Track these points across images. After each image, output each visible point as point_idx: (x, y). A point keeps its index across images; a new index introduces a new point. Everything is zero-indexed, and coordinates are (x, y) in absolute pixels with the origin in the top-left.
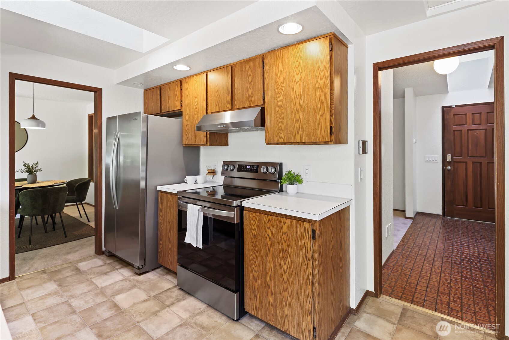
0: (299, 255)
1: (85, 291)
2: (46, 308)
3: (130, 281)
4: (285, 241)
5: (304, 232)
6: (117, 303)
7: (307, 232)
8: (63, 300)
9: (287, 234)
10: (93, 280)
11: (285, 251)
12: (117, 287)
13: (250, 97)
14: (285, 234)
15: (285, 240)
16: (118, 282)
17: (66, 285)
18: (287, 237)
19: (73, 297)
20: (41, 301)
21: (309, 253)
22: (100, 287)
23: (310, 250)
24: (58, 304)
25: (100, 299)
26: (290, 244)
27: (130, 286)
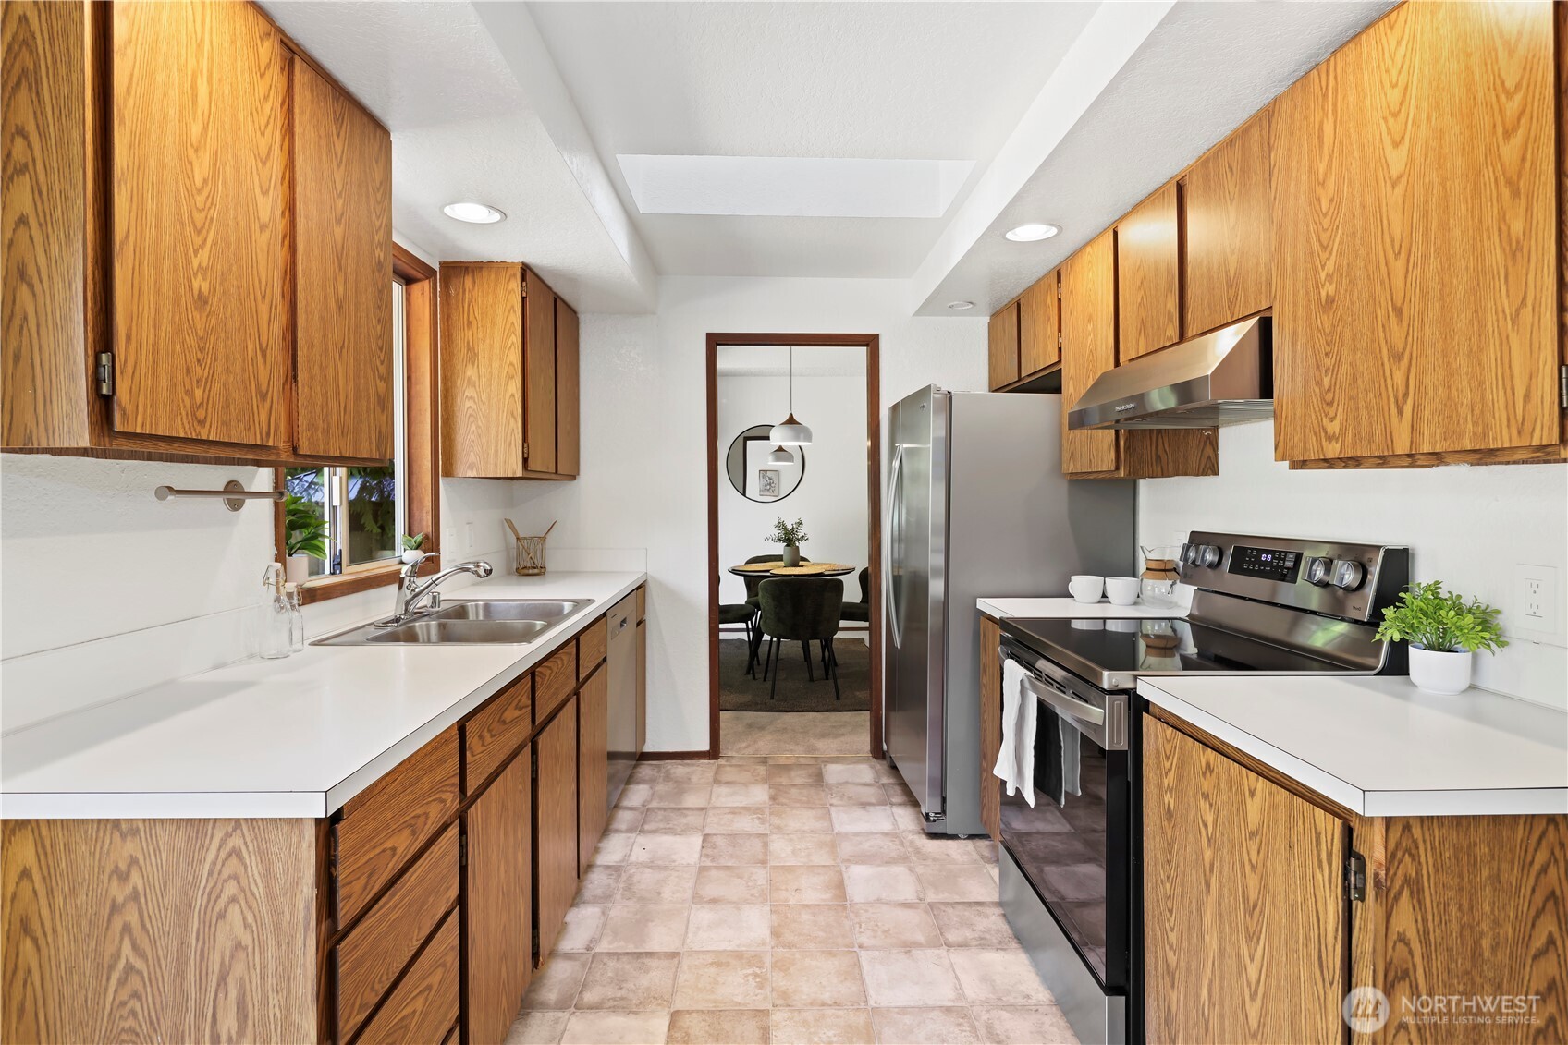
0: (1297, 942)
1: (806, 828)
2: (729, 832)
3: (902, 843)
4: (1253, 867)
5: (1315, 852)
6: (846, 882)
7: (1324, 856)
8: (761, 829)
9: (1258, 838)
10: (833, 809)
11: (1254, 909)
12: (867, 846)
13: (1232, 285)
14: (1252, 835)
15: (1254, 862)
16: (876, 834)
17: (784, 801)
18: (1259, 852)
19: (779, 830)
20: (730, 816)
21: (1330, 948)
22: (836, 831)
23: (1336, 938)
24: (750, 835)
25: (822, 858)
26: (1270, 883)
27: (894, 854)
